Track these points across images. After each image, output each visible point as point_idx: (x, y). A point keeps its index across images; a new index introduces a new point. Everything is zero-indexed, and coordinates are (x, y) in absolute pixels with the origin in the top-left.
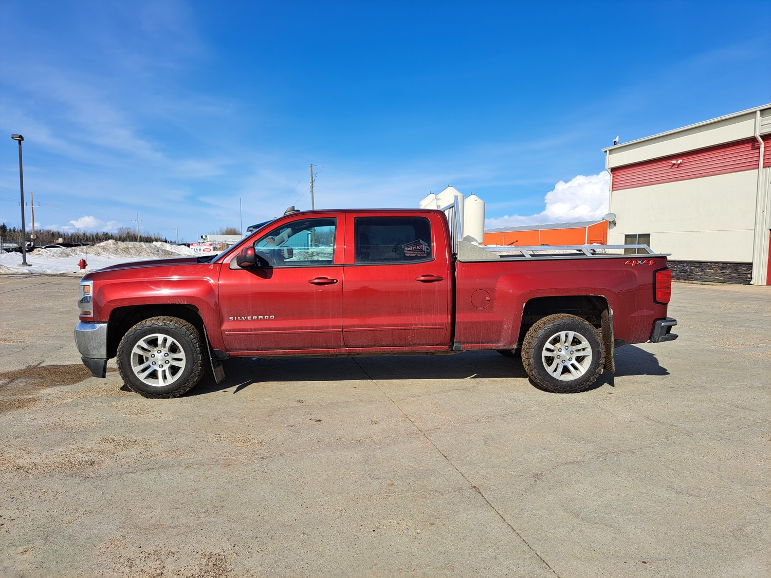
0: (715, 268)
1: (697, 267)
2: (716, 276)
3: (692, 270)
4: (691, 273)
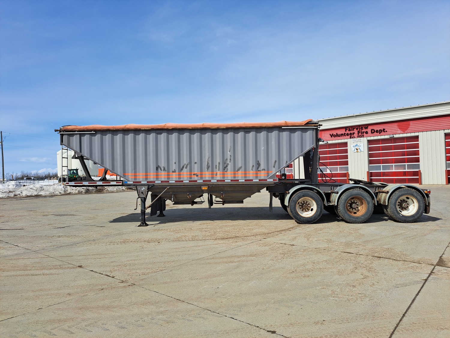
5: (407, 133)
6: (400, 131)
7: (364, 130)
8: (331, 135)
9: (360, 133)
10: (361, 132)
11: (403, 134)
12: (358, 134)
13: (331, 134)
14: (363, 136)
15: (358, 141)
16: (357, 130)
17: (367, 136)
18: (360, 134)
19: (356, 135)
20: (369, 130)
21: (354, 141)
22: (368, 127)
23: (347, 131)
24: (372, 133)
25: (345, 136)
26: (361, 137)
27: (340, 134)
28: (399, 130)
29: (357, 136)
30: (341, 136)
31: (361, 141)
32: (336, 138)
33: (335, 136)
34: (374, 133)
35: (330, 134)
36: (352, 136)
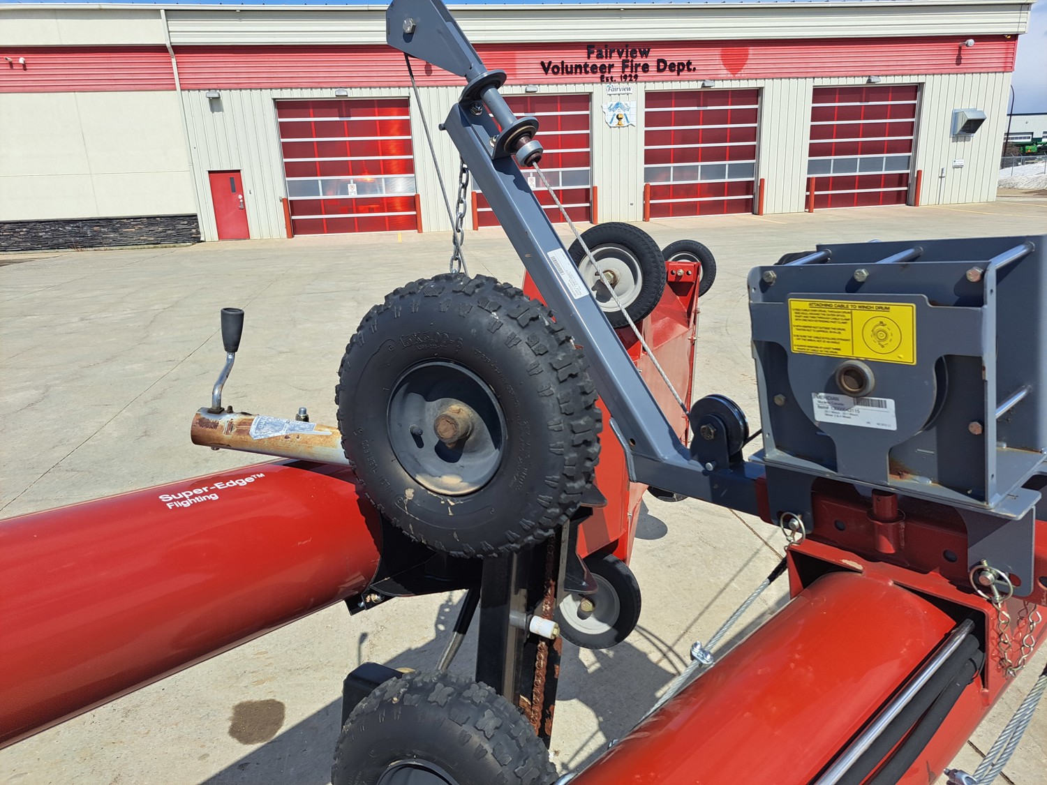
0: (136, 225)
1: (103, 227)
2: (143, 236)
3: (96, 231)
4: (95, 236)
5: (739, 80)
6: (725, 72)
7: (639, 60)
8: (546, 65)
9: (627, 67)
10: (632, 64)
11: (731, 80)
12: (623, 72)
13: (546, 62)
14: (636, 77)
15: (622, 92)
16: (620, 57)
17: (646, 79)
18: (629, 70)
19: (616, 72)
20: (651, 60)
21: (610, 92)
22: (649, 50)
23: (591, 56)
24: (659, 70)
25: (587, 72)
26: (631, 80)
27: (571, 66)
28: (723, 67)
29: (621, 76)
30: (576, 73)
31: (631, 92)
32: (560, 76)
33: (556, 70)
34: (663, 70)
35: (542, 64)
36: (606, 75)
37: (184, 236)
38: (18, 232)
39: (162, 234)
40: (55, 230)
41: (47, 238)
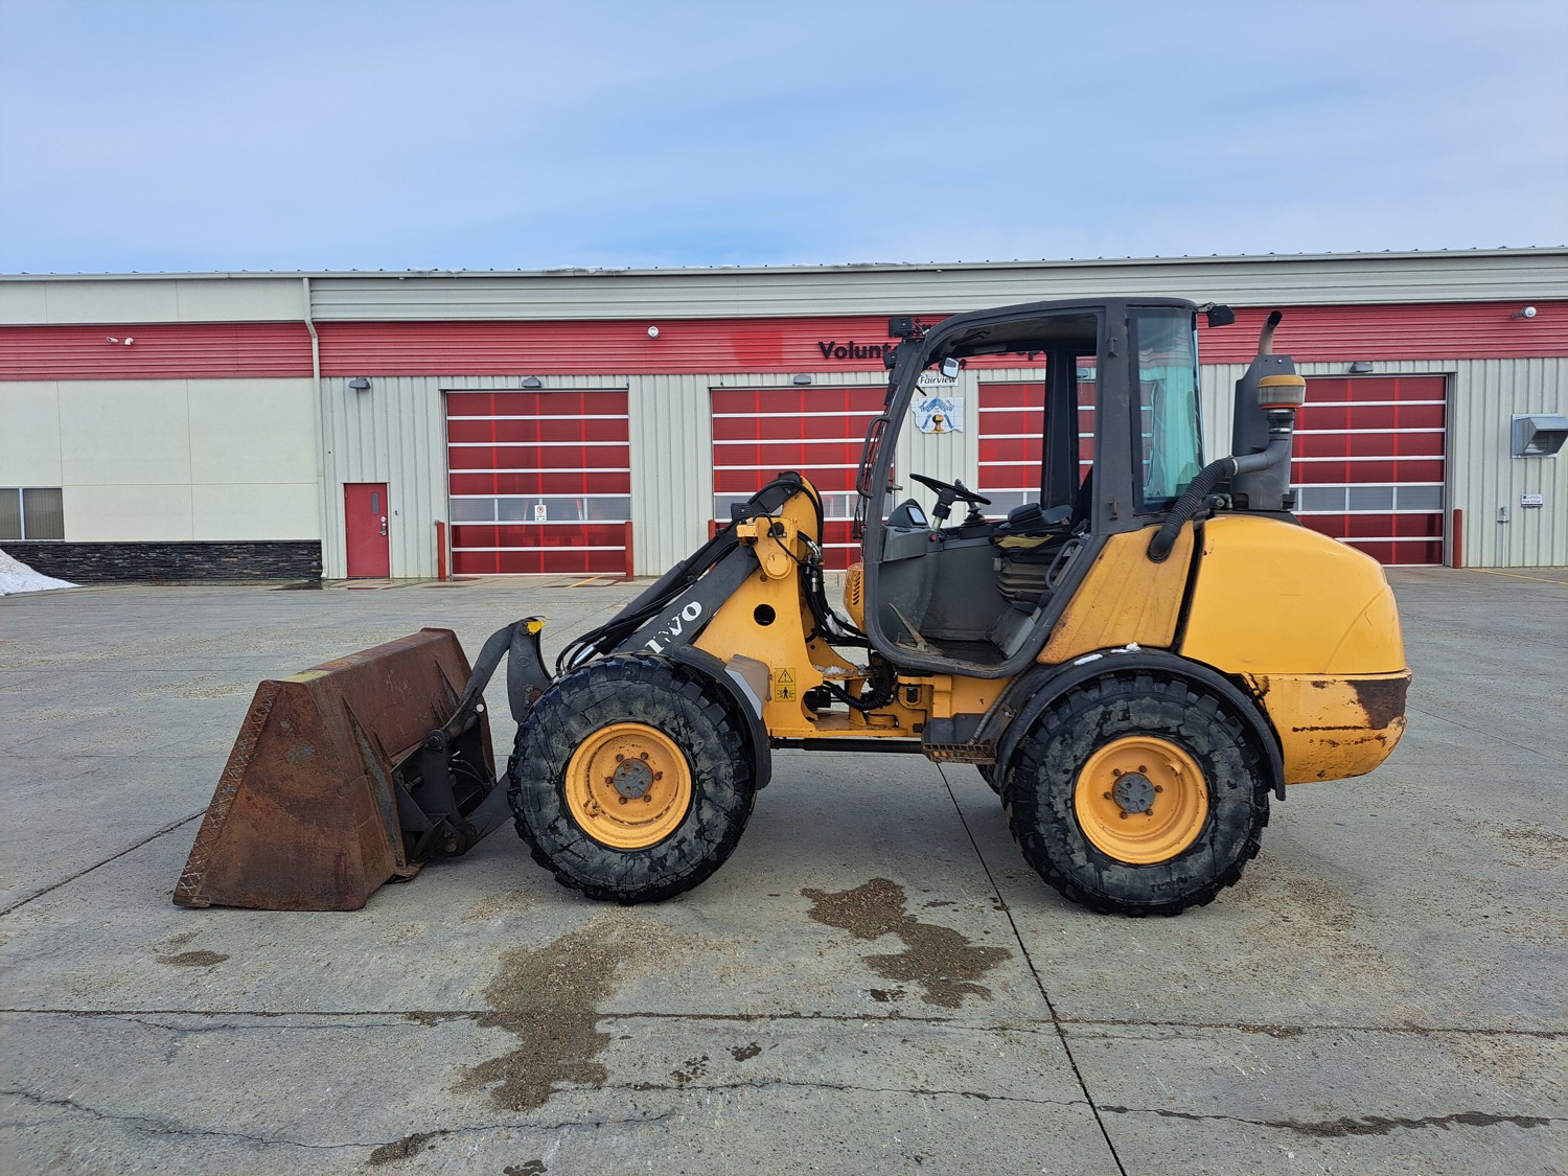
0: (239, 553)
1: (198, 554)
2: (246, 569)
3: (186, 560)
4: (185, 566)
15: (941, 384)
17: (978, 365)
21: (923, 384)
30: (871, 357)
31: (956, 383)
32: (848, 361)
37: (300, 570)
38: (89, 558)
39: (273, 567)
40: (135, 557)
41: (124, 567)
